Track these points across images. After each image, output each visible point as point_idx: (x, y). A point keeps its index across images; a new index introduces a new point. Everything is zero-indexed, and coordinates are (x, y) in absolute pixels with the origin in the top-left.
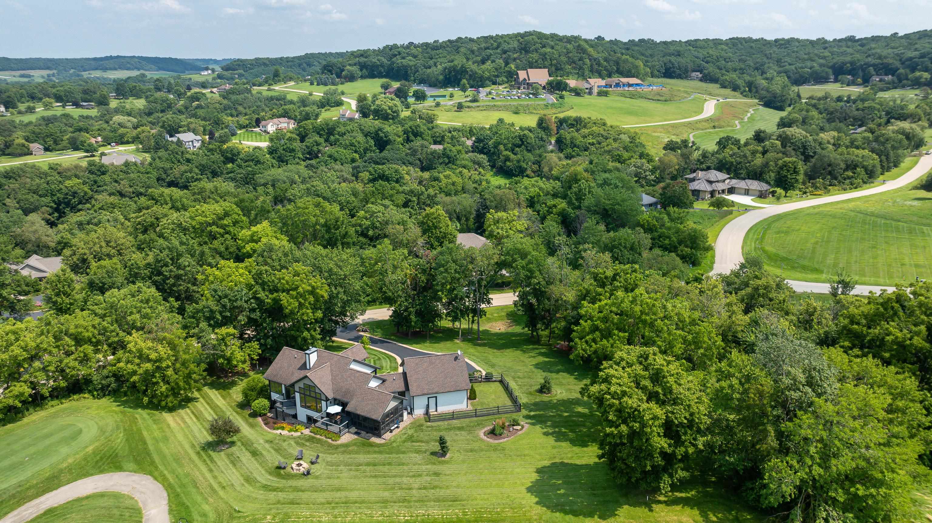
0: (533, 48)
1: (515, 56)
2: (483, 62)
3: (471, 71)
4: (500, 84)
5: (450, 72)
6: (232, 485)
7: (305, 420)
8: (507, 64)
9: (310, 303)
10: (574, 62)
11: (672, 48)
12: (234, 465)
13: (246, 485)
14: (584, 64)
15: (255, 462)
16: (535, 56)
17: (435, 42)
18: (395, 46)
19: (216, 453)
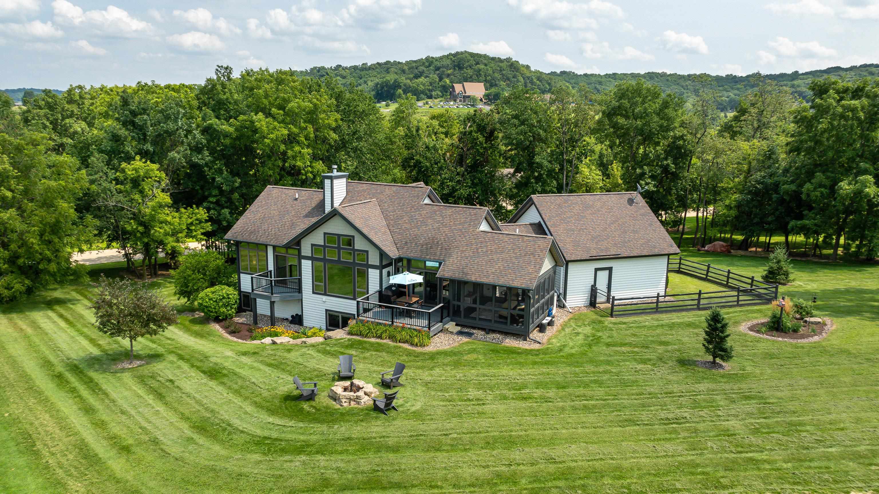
0: (467, 64)
1: (449, 72)
2: (417, 77)
3: (405, 85)
4: (436, 98)
5: (382, 88)
6: (155, 442)
7: (321, 321)
8: (441, 79)
9: (307, 138)
10: (508, 79)
11: (593, 79)
12: (160, 396)
13: (201, 440)
14: (518, 81)
15: (220, 388)
16: (470, 72)
17: (363, 64)
18: (323, 68)
19: (108, 375)
